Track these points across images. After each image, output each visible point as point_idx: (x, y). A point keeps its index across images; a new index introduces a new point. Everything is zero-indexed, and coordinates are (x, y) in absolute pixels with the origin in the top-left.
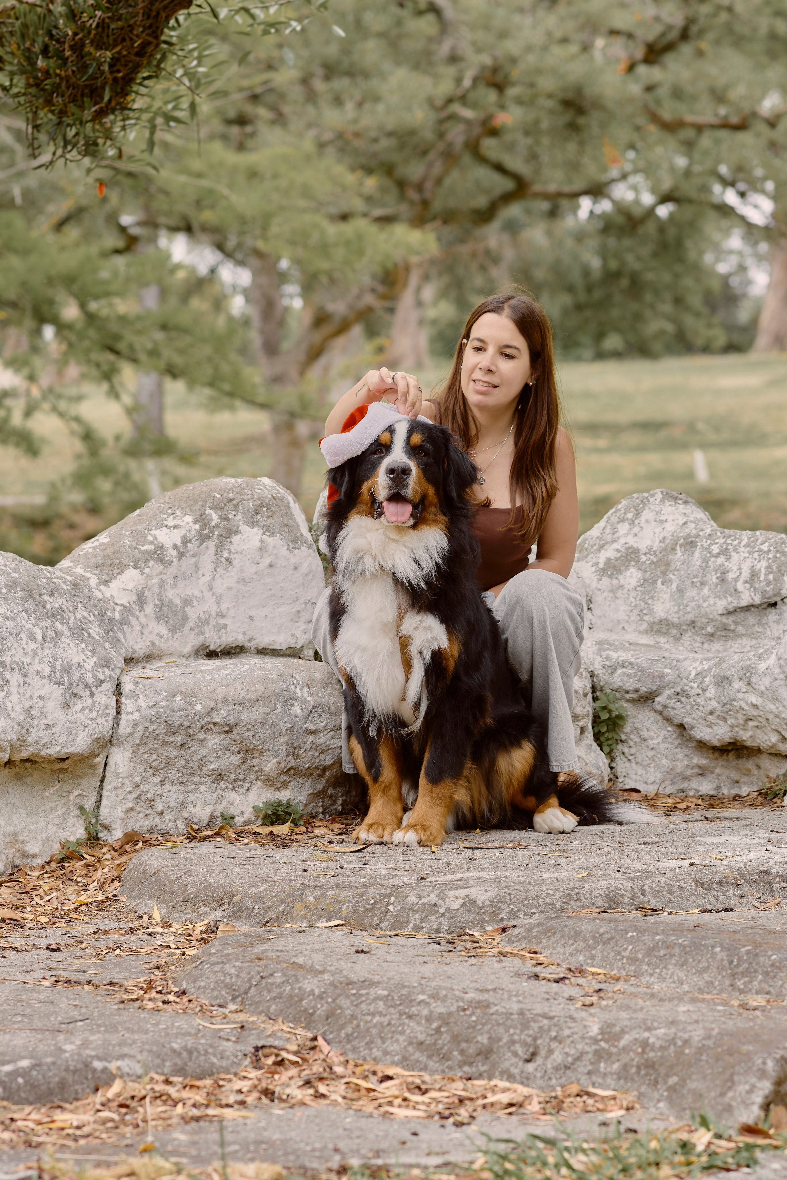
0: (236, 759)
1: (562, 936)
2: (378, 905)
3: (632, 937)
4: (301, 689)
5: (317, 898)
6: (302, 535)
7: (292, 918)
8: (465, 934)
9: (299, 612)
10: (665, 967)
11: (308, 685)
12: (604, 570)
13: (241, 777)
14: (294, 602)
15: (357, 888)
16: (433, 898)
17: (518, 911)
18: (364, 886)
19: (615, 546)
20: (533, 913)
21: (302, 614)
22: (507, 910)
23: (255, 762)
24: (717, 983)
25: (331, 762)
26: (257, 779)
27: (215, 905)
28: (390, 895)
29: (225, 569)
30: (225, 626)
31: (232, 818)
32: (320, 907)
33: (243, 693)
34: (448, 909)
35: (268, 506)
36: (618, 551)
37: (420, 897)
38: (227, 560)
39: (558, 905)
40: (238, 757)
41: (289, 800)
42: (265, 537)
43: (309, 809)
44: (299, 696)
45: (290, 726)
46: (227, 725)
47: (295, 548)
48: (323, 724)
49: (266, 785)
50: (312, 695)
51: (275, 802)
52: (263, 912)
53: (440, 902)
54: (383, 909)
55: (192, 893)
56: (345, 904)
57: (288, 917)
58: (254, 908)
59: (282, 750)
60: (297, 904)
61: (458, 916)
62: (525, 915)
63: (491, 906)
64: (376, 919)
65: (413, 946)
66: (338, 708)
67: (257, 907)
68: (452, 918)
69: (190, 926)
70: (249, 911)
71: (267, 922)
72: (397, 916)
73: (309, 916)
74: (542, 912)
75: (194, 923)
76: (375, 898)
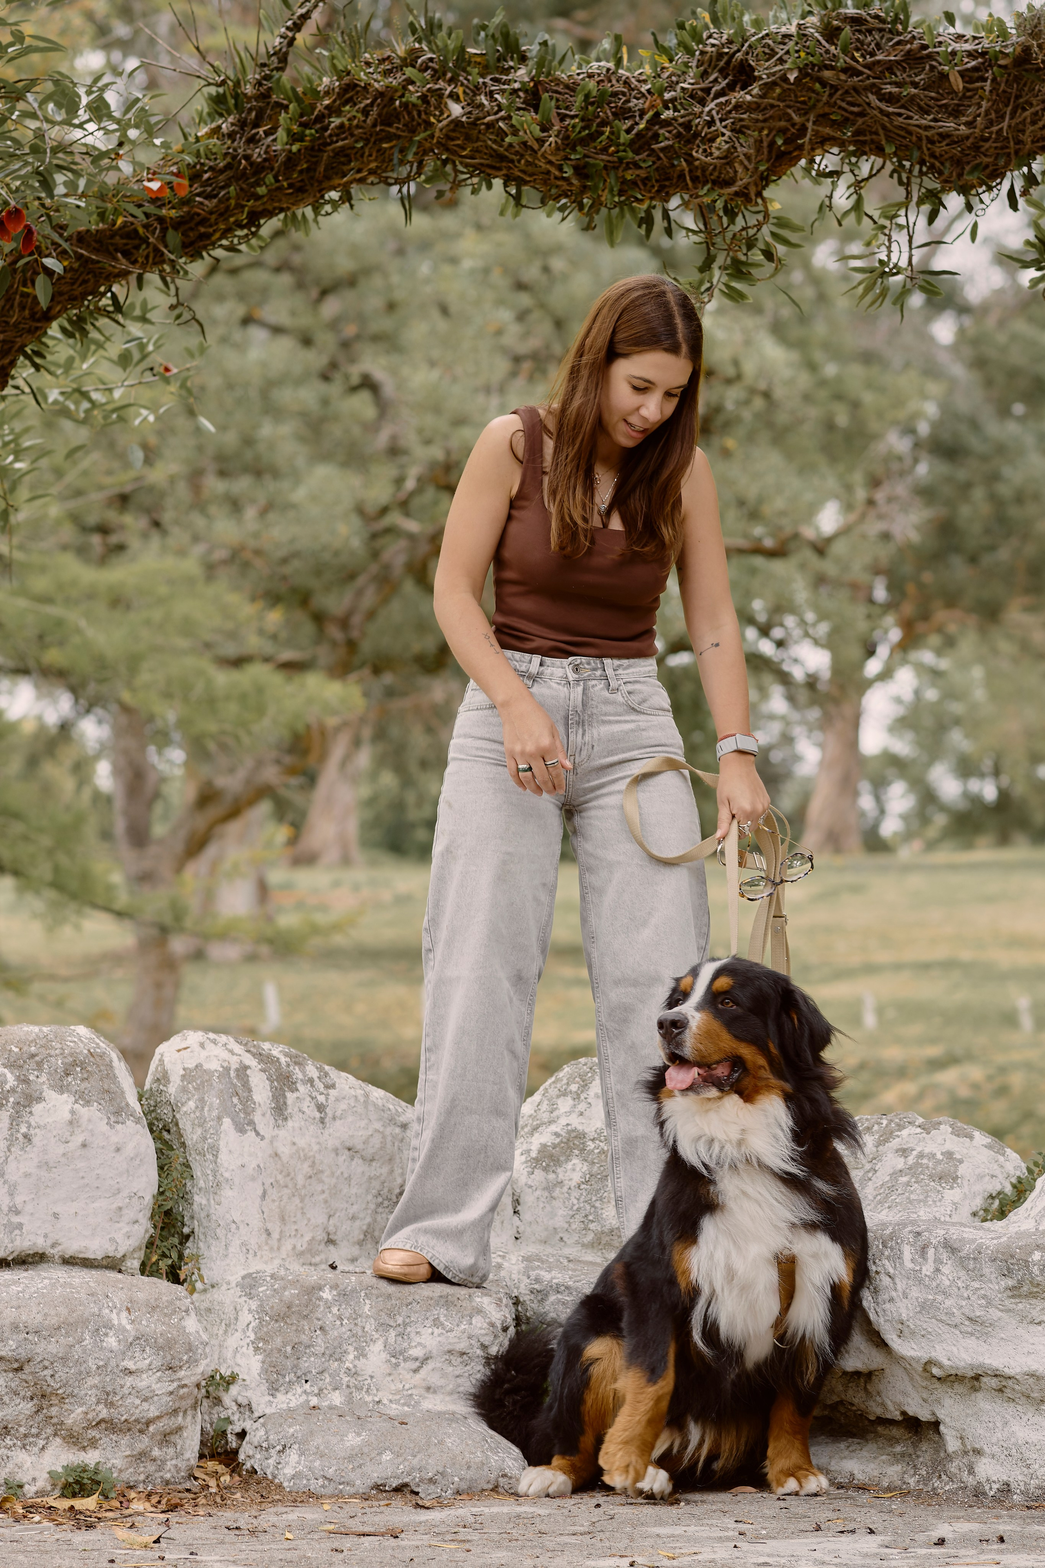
0: (27, 1407)
4: (118, 1314)
6: (127, 1105)
9: (120, 1209)
11: (128, 1309)
12: (536, 1160)
13: (34, 1431)
14: (114, 1195)
19: (553, 1128)
21: (125, 1211)
23: (54, 1411)
25: (157, 1414)
26: (55, 1435)
29: (22, 1149)
30: (20, 1226)
31: (21, 1486)
33: (39, 1318)
35: (83, 1065)
36: (557, 1134)
38: (25, 1136)
40: (31, 1404)
41: (98, 1463)
42: (77, 1106)
43: (125, 1476)
44: (116, 1322)
45: (101, 1363)
46: (16, 1361)
47: (118, 1122)
48: (147, 1362)
49: (68, 1443)
50: (133, 1322)
51: (79, 1466)
59: (91, 1395)
66: (168, 1340)
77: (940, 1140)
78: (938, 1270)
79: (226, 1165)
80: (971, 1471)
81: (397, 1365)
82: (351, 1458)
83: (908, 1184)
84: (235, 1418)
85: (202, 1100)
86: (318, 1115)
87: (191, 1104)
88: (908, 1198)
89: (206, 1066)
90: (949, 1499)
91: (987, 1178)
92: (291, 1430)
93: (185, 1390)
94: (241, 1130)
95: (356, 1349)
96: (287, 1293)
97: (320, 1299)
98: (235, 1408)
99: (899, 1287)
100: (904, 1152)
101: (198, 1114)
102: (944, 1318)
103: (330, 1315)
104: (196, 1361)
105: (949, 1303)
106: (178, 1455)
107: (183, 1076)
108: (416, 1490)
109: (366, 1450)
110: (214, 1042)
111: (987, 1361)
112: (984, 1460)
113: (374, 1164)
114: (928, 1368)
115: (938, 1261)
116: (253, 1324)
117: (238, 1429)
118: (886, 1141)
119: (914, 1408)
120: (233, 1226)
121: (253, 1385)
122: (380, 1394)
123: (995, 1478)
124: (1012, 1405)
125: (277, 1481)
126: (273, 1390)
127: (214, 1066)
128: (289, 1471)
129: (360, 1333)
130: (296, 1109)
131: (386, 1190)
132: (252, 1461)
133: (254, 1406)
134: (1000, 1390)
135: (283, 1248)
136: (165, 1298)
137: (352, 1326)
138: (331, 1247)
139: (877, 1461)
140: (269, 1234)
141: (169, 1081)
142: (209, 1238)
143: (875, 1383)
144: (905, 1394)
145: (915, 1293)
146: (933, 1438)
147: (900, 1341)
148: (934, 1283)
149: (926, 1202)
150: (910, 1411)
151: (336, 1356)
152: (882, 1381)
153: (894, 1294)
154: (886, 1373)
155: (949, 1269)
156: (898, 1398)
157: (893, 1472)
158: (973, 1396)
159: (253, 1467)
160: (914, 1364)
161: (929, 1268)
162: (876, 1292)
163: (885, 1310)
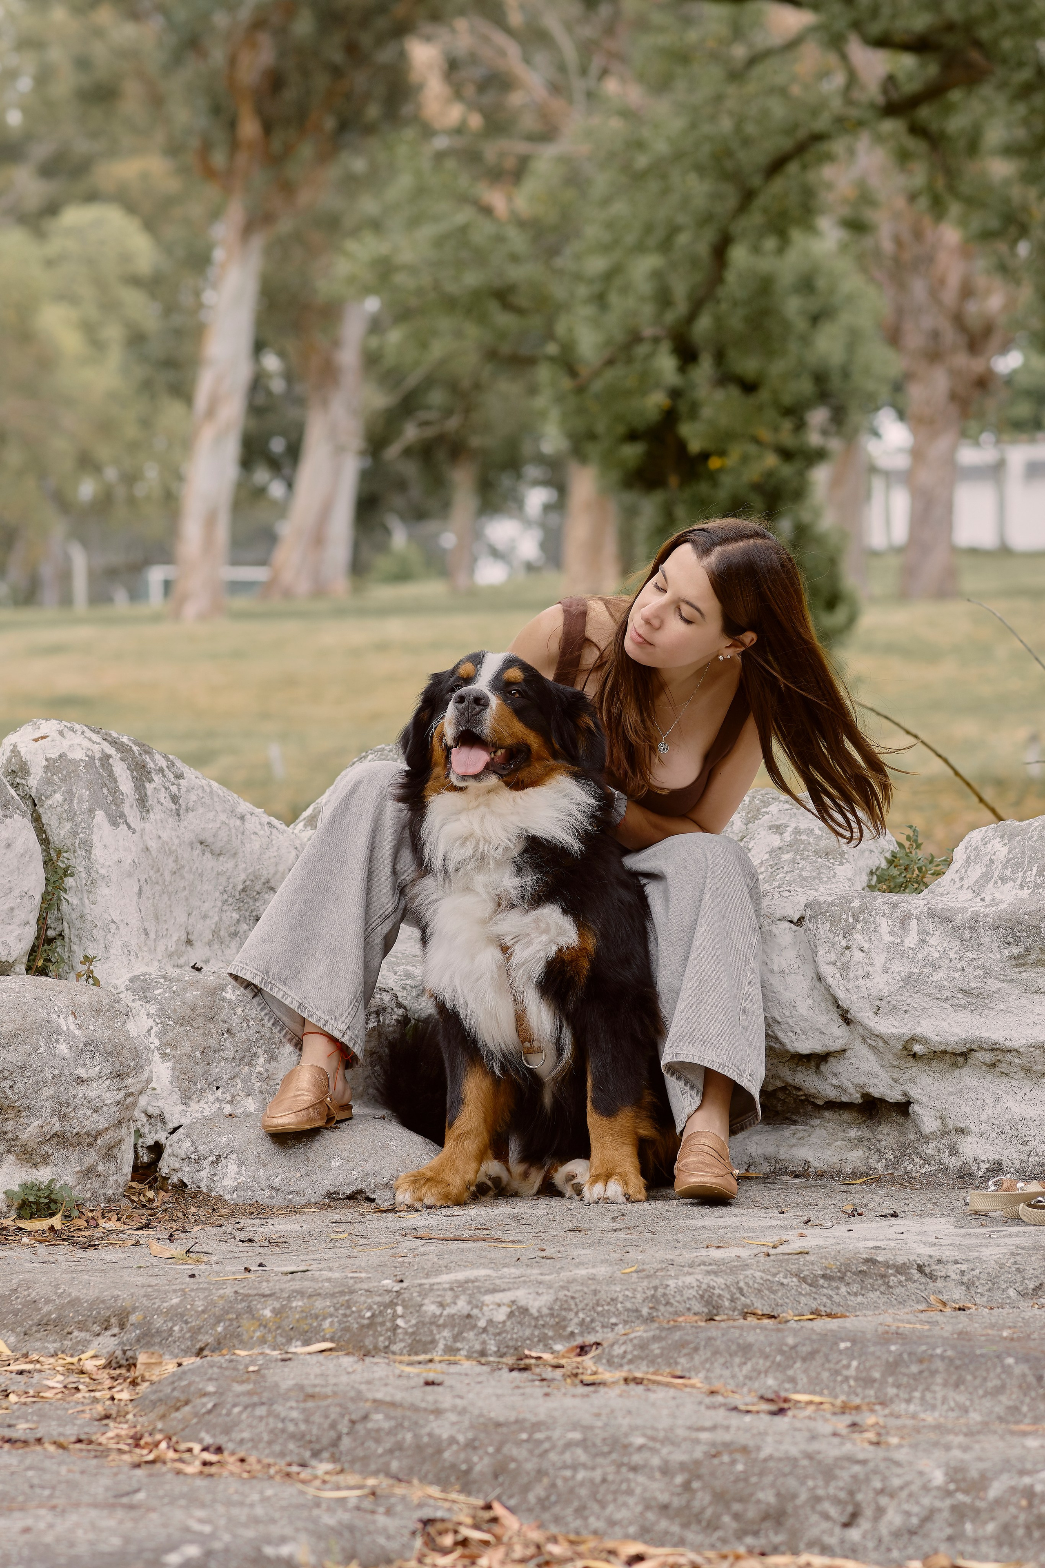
1: (716, 1353)
2: (380, 1319)
3: (847, 1349)
4: (65, 1019)
5: (276, 1312)
7: (241, 1342)
8: (527, 1357)
9: (12, 909)
10: (926, 1389)
11: (73, 1013)
14: (6, 894)
15: (333, 1295)
16: (462, 1306)
17: (592, 1321)
18: (342, 1293)
20: (616, 1324)
21: (17, 912)
22: (576, 1320)
23: (9, 1125)
24: (1025, 1409)
25: (105, 1125)
26: (9, 1151)
27: (96, 1328)
28: (392, 1304)
32: (287, 1324)
34: (490, 1322)
37: (442, 1305)
39: (645, 1311)
41: (53, 1180)
43: (75, 1193)
44: (64, 1028)
45: (57, 1072)
47: (5, 817)
48: (97, 1069)
49: (21, 1159)
50: (80, 1027)
51: (33, 1185)
52: (188, 1335)
53: (475, 1312)
54: (388, 1324)
55: (50, 1313)
56: (325, 1319)
57: (236, 1342)
58: (171, 1329)
59: (48, 1107)
60: (245, 1322)
61: (507, 1332)
62: (603, 1326)
63: (552, 1315)
64: (381, 1339)
65: (479, 1374)
66: (116, 1046)
67: (176, 1328)
68: (499, 1334)
69: (69, 1360)
70: (165, 1335)
71: (201, 1350)
72: (413, 1333)
73: (270, 1338)
74: (626, 1322)
75: (72, 1356)
76: (369, 1308)
78: (924, 942)
79: (101, 861)
80: (953, 1151)
83: (794, 861)
84: (145, 1130)
85: (70, 792)
86: (174, 807)
87: (58, 797)
88: (801, 876)
89: (70, 756)
90: (929, 1182)
91: (867, 853)
92: (223, 1140)
93: (131, 1099)
94: (114, 824)
95: (266, 1051)
96: (188, 995)
97: (224, 999)
98: (145, 1119)
99: (876, 961)
100: (778, 829)
101: (66, 807)
102: (931, 991)
103: (235, 1017)
104: (142, 1067)
105: (937, 976)
106: (119, 1170)
107: (46, 767)
108: (372, 1196)
109: (311, 1157)
110: (72, 730)
111: (983, 1035)
112: (969, 1139)
113: (221, 858)
114: (909, 1046)
115: (922, 932)
116: (155, 1029)
117: (150, 1142)
118: (755, 818)
119: (882, 1089)
120: (113, 926)
121: (165, 1094)
123: (982, 1158)
124: (1005, 1080)
125: (214, 1194)
126: (186, 1099)
127: (78, 755)
128: (228, 1182)
129: (268, 1035)
130: (155, 801)
131: (231, 886)
132: (180, 1175)
133: (167, 1116)
134: (993, 1065)
135: (158, 949)
136: (105, 1001)
137: (259, 1028)
138: (189, 948)
139: (833, 1148)
140: (147, 934)
141: (28, 773)
142: (84, 940)
143: (833, 1065)
144: (871, 1075)
145: (896, 967)
146: (901, 1120)
147: (877, 1018)
148: (920, 956)
149: (820, 879)
150: (876, 1093)
151: (246, 1060)
152: (842, 1062)
153: (870, 969)
154: (848, 1054)
155: (938, 941)
156: (862, 1080)
157: (855, 1158)
158: (957, 1072)
159: (181, 1181)
160: (892, 1042)
161: (911, 940)
162: (845, 968)
163: (858, 987)
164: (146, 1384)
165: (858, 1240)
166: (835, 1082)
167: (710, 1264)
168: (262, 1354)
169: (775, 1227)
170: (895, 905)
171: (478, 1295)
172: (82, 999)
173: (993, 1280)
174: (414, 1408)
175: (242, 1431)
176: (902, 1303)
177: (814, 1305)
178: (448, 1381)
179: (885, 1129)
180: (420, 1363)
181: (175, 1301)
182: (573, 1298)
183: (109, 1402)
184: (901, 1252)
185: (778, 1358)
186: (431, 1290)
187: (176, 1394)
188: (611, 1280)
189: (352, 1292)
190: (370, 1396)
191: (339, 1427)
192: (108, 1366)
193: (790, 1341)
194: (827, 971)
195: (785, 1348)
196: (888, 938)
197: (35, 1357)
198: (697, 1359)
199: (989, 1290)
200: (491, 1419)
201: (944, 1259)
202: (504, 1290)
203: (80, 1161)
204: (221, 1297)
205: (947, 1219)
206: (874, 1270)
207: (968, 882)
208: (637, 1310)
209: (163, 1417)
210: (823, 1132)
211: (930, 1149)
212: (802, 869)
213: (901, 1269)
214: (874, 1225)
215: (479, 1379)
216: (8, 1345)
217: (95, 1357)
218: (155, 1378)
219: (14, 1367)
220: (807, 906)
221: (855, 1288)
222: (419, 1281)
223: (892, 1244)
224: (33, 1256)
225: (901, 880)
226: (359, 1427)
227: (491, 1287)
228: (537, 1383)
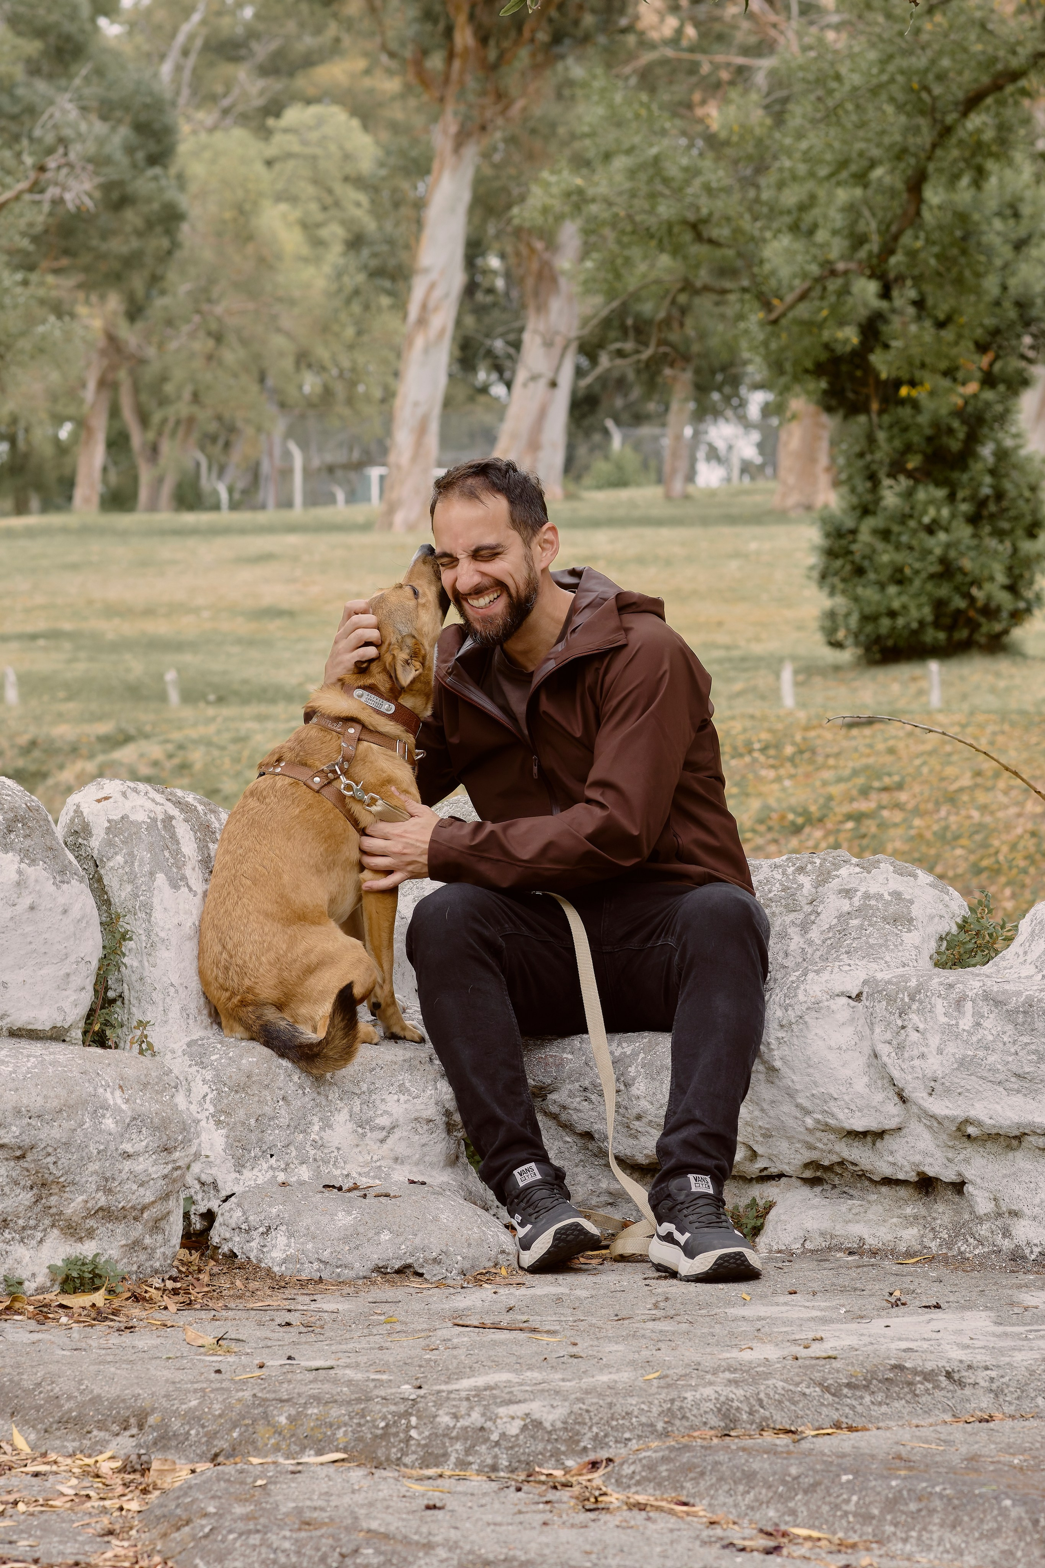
0: (27, 1197)
1: (721, 1479)
2: (394, 1430)
4: (112, 1093)
5: (291, 1419)
6: (70, 863)
7: (256, 1449)
8: (538, 1472)
9: (68, 975)
10: (925, 1529)
11: (121, 1087)
13: (32, 1223)
14: (62, 960)
15: (349, 1403)
16: (476, 1418)
17: (606, 1436)
18: (359, 1400)
20: (629, 1440)
21: (72, 978)
22: (589, 1435)
23: (53, 1200)
24: (1019, 1554)
25: (152, 1199)
26: (53, 1226)
27: (115, 1428)
28: (407, 1414)
32: (301, 1432)
33: (40, 1101)
34: (503, 1435)
35: (23, 820)
37: (455, 1417)
39: (660, 1426)
40: (31, 1194)
41: (97, 1255)
42: (23, 865)
43: (120, 1267)
44: (111, 1102)
45: (101, 1147)
46: (20, 1148)
47: (63, 882)
48: (144, 1144)
49: (66, 1234)
50: (127, 1101)
51: (77, 1259)
52: (204, 1440)
53: (489, 1424)
54: (402, 1435)
55: (71, 1410)
56: (339, 1428)
57: (250, 1448)
58: (188, 1433)
59: (91, 1182)
60: (261, 1428)
61: (519, 1446)
62: (616, 1442)
63: (566, 1429)
64: (394, 1450)
65: (485, 1494)
66: (163, 1120)
67: (193, 1432)
68: (512, 1448)
69: (88, 1461)
70: (181, 1438)
71: (216, 1455)
72: (426, 1445)
73: (284, 1446)
74: (640, 1437)
75: (90, 1456)
76: (384, 1418)
77: (881, 879)
78: (978, 1024)
79: (161, 924)
80: (1007, 1233)
81: (364, 1135)
82: (346, 1239)
83: (862, 927)
84: (199, 1197)
85: (131, 854)
87: (119, 859)
88: (867, 943)
89: (132, 818)
90: (982, 1264)
91: (937, 919)
92: (274, 1211)
93: (179, 1172)
94: (175, 887)
95: (321, 1119)
96: (243, 1061)
97: (280, 1066)
98: (198, 1186)
99: (931, 1042)
100: (848, 893)
101: (127, 870)
102: (986, 1074)
103: (290, 1084)
104: (191, 1140)
105: (991, 1059)
106: (166, 1241)
107: (108, 828)
108: (420, 1271)
109: (361, 1229)
110: (135, 790)
111: (1037, 1120)
112: (1023, 1222)
114: (964, 1128)
115: (978, 1015)
116: (210, 1096)
117: (203, 1210)
118: (825, 881)
119: (938, 1169)
120: (172, 990)
121: (218, 1162)
122: (348, 1166)
123: (1035, 1242)
125: (263, 1265)
126: (239, 1167)
127: (140, 817)
128: (277, 1254)
129: (323, 1102)
132: (230, 1245)
133: (221, 1184)
136: (154, 1074)
137: (314, 1094)
139: (888, 1225)
141: (90, 834)
142: (143, 1003)
143: (888, 1142)
144: (926, 1154)
145: (951, 1048)
146: (956, 1198)
147: (931, 1099)
148: (975, 1039)
149: (887, 947)
150: (931, 1172)
151: (301, 1128)
152: (898, 1140)
153: (924, 1049)
154: (904, 1131)
155: (992, 1024)
156: (918, 1158)
157: (909, 1236)
158: (1011, 1155)
159: (231, 1251)
160: (946, 1123)
161: (966, 1023)
162: (900, 1047)
163: (913, 1067)
164: (157, 1493)
165: (892, 1340)
166: (891, 1159)
167: (736, 1370)
168: (274, 1463)
169: (813, 1319)
170: (951, 986)
171: (493, 1407)
172: (130, 1072)
173: (1022, 1388)
174: (406, 1541)
175: (236, 1560)
176: (928, 1412)
177: (836, 1416)
178: (451, 1503)
179: (940, 1207)
180: (430, 1478)
181: (194, 1403)
182: (588, 1411)
183: (117, 1514)
184: (932, 1357)
185: (781, 1489)
186: (448, 1398)
187: (179, 1511)
188: (629, 1392)
189: (369, 1399)
190: (365, 1525)
191: (329, 1560)
192: (122, 1470)
193: (794, 1471)
194: (884, 1050)
195: (788, 1479)
196: (943, 1019)
197: (53, 1456)
198: (703, 1484)
199: (1018, 1398)
200: (480, 1556)
201: (975, 1364)
202: (520, 1402)
203: (126, 1235)
204: (239, 1400)
205: (988, 1313)
206: (900, 1376)
207: (1030, 957)
208: (652, 1425)
209: (165, 1535)
210: (880, 1209)
211: (983, 1230)
212: (869, 936)
213: (929, 1376)
214: (914, 1319)
215: (483, 1501)
216: (28, 1442)
217: (112, 1458)
218: (166, 1486)
219: (31, 1469)
220: (865, 983)
221: (880, 1397)
222: (438, 1388)
223: (925, 1345)
224: (67, 1340)
225: (971, 946)
226: (349, 1561)
227: (507, 1397)
228: (541, 1506)
